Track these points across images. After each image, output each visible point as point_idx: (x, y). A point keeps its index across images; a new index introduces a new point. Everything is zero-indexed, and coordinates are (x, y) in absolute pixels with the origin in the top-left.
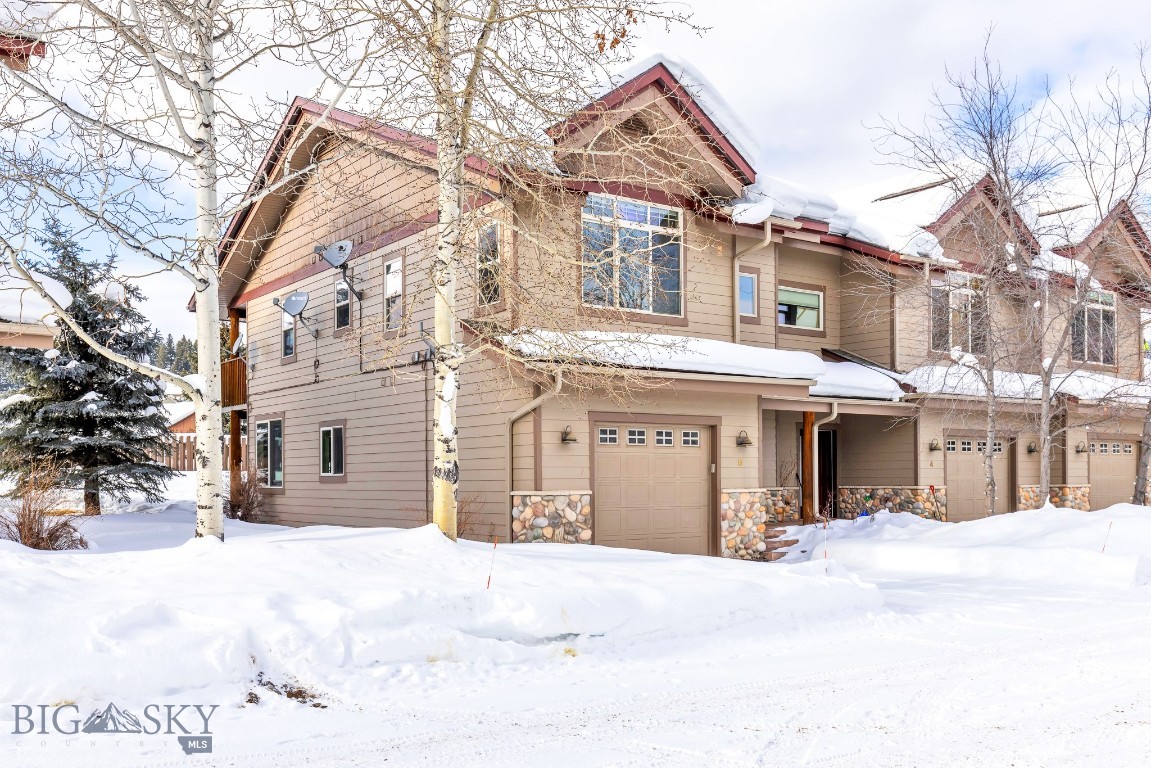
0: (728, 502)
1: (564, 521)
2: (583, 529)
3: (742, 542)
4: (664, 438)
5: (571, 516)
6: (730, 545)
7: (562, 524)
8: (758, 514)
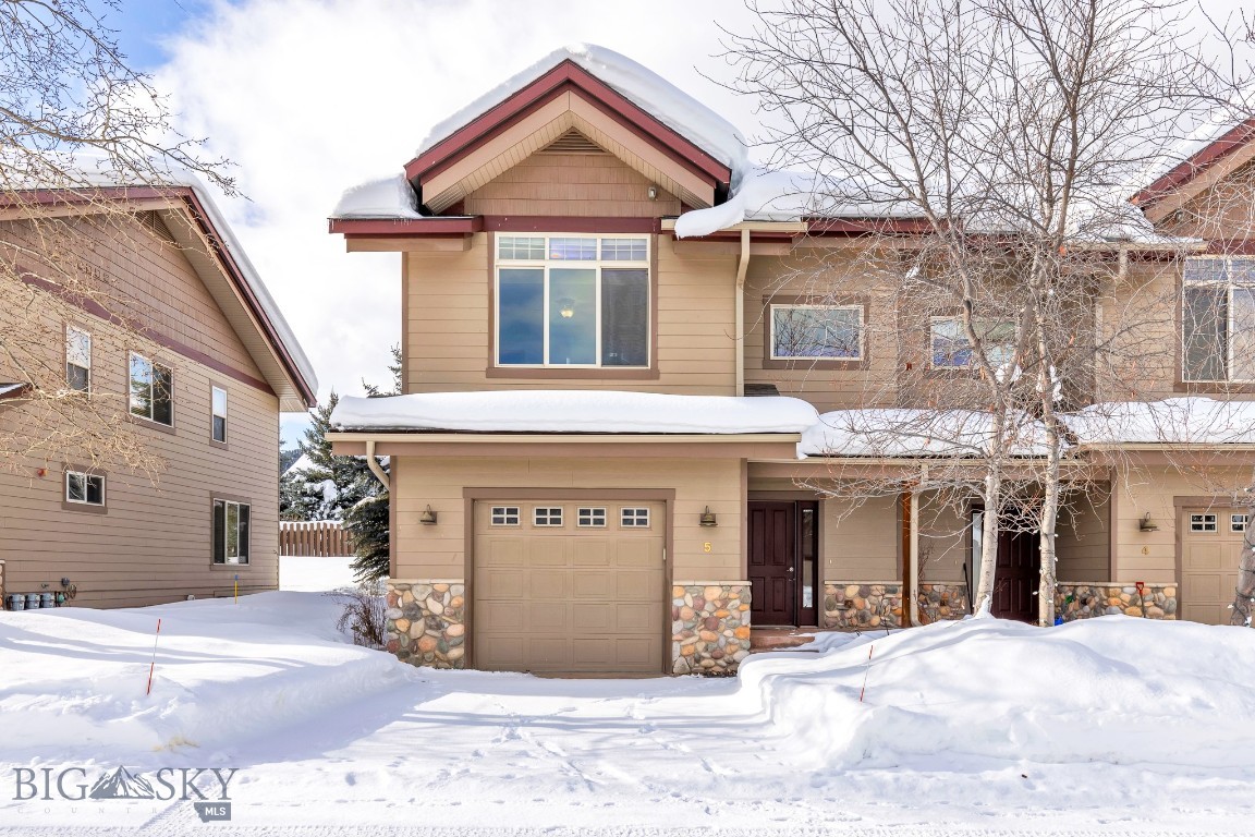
0: (683, 597)
1: (425, 613)
2: (450, 624)
3: (706, 649)
4: (592, 517)
5: (435, 607)
6: (685, 653)
7: (422, 616)
8: (736, 614)
